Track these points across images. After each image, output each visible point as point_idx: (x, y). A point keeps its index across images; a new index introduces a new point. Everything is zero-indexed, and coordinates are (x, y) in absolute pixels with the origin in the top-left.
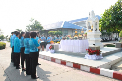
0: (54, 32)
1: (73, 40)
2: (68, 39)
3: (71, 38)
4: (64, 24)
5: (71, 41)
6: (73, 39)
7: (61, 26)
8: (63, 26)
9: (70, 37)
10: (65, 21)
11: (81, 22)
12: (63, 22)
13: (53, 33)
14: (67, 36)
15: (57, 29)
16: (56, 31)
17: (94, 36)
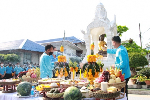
0: (6, 56)
4: (25, 44)
7: (19, 46)
8: (24, 46)
10: (27, 40)
11: (57, 42)
12: (23, 40)
13: (4, 57)
15: (11, 50)
16: (9, 55)
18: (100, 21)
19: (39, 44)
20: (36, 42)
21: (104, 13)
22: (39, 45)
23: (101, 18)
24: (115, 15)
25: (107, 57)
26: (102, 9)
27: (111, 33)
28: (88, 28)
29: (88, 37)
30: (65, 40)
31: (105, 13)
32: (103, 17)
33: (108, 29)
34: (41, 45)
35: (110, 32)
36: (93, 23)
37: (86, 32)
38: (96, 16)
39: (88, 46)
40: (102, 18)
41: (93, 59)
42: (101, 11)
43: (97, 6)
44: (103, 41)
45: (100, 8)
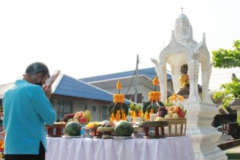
1: (108, 142)
2: (76, 132)
3: (94, 129)
5: (93, 144)
6: (110, 133)
9: (90, 125)
10: (64, 76)
14: (72, 117)
17: (197, 118)
18: (178, 45)
19: (88, 83)
20: (81, 79)
21: (187, 30)
22: (86, 85)
23: (182, 38)
24: (204, 34)
25: (188, 98)
26: (184, 24)
27: (195, 62)
28: (162, 55)
29: (161, 69)
30: (138, 76)
31: (189, 30)
32: (184, 37)
33: (190, 57)
34: (90, 86)
35: (193, 61)
36: (168, 47)
37: (158, 62)
38: (173, 36)
39: (161, 82)
40: (184, 40)
41: (156, 96)
42: (181, 28)
43: (177, 19)
44: (185, 75)
45: (182, 23)
